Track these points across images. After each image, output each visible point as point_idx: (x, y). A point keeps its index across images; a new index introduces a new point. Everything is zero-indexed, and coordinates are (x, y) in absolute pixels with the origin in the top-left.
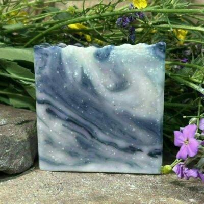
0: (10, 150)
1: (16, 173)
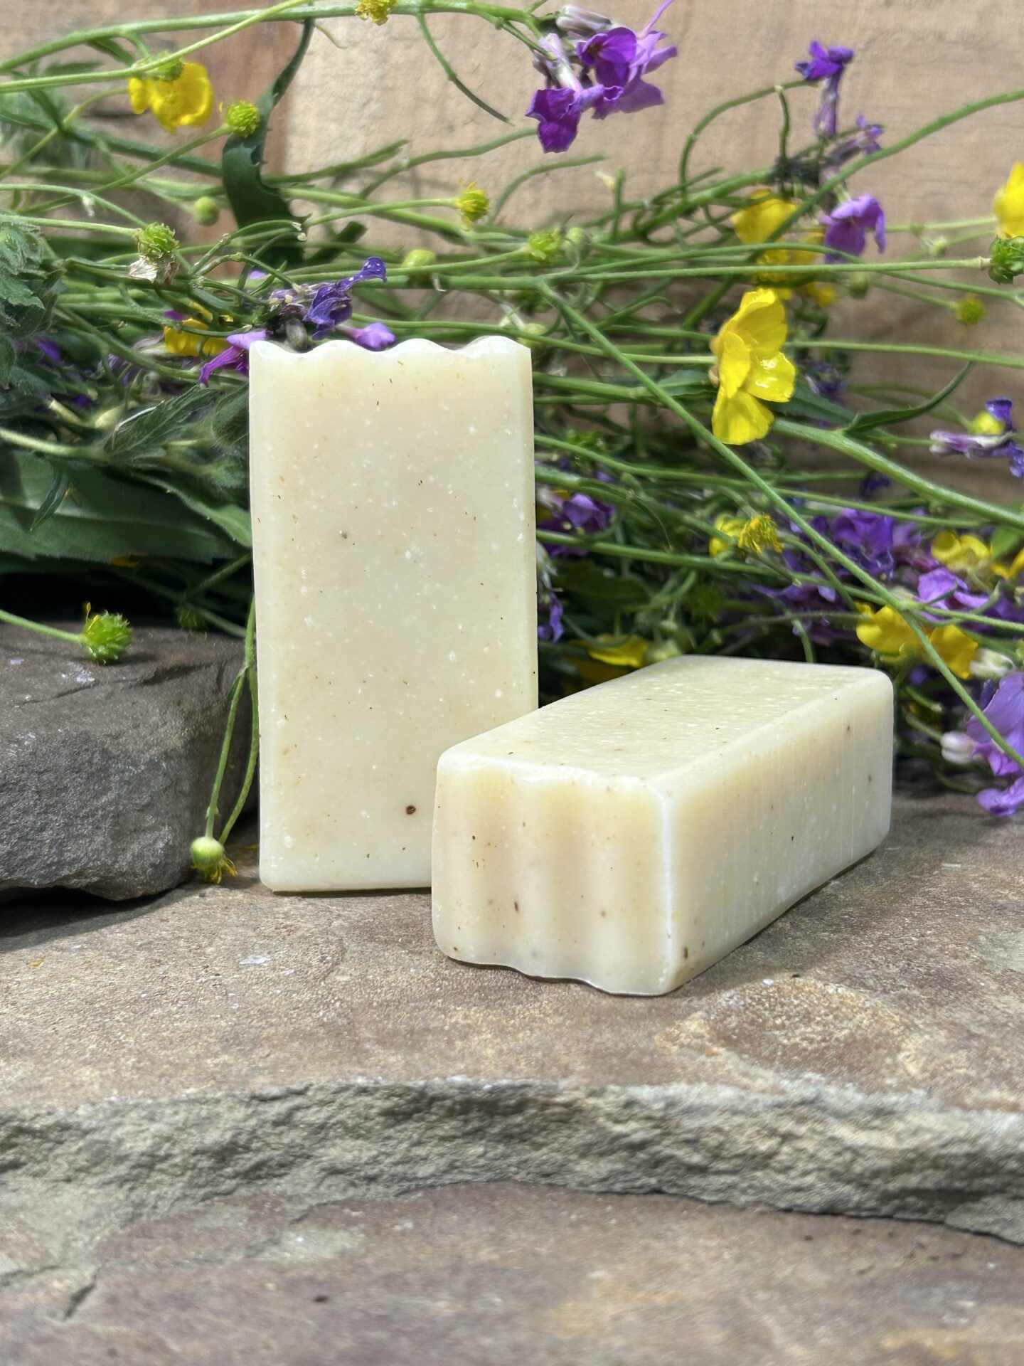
1: (140, 893)
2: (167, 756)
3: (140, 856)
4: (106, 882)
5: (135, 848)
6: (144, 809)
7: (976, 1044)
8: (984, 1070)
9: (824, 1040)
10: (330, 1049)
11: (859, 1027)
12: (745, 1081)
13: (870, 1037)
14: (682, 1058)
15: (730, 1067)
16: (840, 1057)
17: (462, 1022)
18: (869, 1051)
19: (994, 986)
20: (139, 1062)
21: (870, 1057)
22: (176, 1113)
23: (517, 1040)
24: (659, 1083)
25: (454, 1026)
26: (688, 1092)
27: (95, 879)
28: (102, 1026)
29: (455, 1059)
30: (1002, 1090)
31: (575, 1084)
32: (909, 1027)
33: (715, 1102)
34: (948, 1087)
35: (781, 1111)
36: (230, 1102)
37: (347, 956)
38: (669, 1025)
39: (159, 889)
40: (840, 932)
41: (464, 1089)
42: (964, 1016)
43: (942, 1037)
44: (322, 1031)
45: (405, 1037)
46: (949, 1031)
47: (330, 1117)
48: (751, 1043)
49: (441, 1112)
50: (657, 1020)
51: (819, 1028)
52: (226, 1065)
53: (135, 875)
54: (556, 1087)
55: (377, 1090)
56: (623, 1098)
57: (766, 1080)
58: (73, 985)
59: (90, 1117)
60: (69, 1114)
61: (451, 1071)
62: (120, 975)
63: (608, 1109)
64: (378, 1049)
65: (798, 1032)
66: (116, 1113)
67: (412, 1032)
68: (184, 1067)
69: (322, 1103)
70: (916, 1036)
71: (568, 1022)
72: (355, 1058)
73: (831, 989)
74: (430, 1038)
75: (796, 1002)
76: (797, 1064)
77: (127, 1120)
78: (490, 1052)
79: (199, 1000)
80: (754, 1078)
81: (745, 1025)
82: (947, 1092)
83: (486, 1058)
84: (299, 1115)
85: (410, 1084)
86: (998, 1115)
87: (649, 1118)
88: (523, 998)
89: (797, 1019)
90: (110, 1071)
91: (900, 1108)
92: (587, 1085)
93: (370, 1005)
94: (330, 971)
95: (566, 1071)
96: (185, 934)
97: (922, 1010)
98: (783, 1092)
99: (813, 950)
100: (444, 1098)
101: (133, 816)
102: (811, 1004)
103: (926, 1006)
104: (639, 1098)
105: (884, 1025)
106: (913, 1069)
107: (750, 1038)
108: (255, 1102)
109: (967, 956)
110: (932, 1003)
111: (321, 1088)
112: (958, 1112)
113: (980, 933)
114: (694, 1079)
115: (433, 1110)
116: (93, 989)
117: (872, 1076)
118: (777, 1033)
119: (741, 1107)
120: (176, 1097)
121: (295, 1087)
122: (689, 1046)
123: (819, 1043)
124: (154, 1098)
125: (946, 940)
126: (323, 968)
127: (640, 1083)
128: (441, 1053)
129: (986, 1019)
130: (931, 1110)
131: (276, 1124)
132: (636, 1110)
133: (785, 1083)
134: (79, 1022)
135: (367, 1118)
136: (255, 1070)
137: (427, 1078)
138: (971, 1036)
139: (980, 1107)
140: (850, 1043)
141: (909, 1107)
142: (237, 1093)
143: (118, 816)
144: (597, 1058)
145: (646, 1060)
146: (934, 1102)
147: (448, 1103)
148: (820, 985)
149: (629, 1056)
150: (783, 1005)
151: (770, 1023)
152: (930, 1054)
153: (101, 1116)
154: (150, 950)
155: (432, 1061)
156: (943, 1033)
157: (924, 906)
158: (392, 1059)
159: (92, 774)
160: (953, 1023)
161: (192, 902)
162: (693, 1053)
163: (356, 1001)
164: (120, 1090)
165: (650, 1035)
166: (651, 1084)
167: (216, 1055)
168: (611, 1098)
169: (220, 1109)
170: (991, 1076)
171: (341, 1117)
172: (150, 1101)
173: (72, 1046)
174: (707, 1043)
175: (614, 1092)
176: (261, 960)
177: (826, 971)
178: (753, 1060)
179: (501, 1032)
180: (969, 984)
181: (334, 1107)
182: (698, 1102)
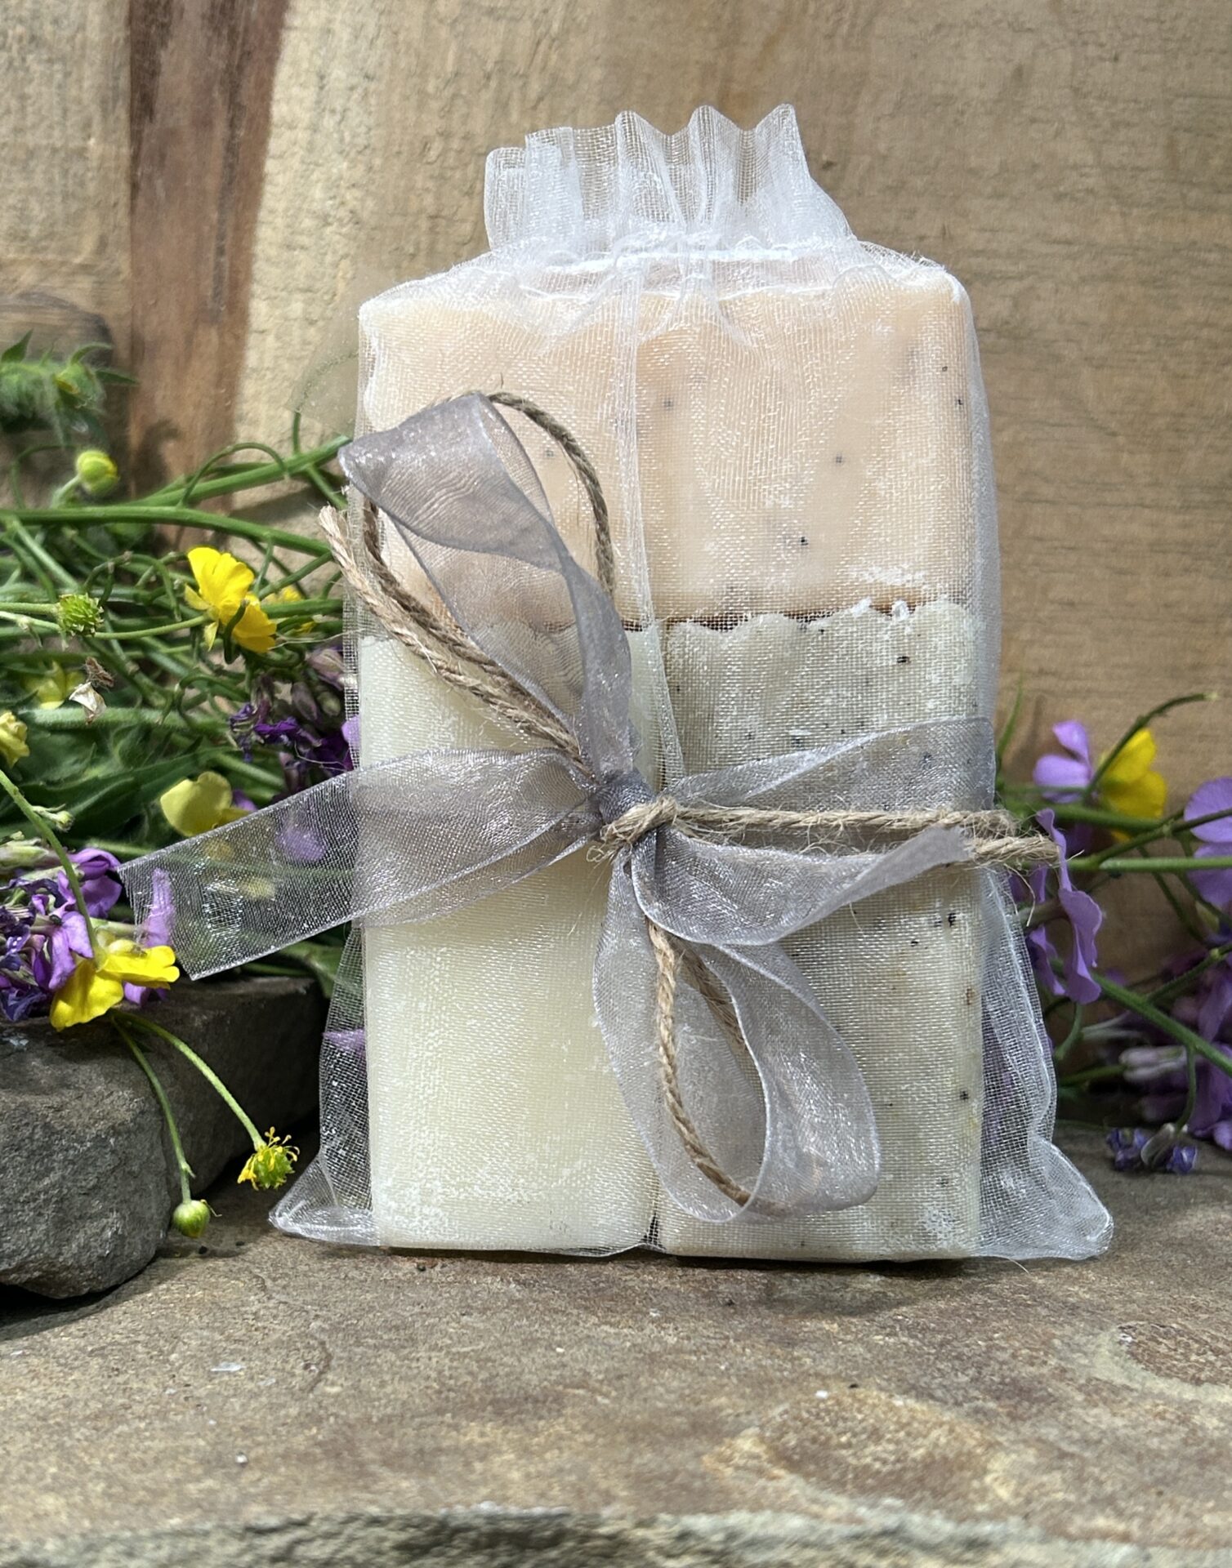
0: (54, 1177)
1: (86, 1290)
2: (115, 1131)
3: (86, 1247)
4: (49, 1278)
5: (81, 1237)
6: (89, 1193)
7: (1070, 1464)
8: (1085, 1493)
9: (898, 1461)
10: (331, 1472)
11: (936, 1445)
12: (815, 1508)
13: (951, 1456)
14: (738, 1482)
15: (795, 1492)
16: (921, 1480)
17: (480, 1441)
18: (952, 1472)
19: (1080, 1398)
20: (110, 1487)
21: (954, 1480)
22: (159, 1547)
23: (546, 1462)
24: (716, 1511)
25: (470, 1445)
26: (750, 1522)
27: (36, 1274)
28: (60, 1446)
29: (475, 1484)
30: (1108, 1517)
31: (621, 1513)
32: (992, 1446)
33: (782, 1533)
34: (1047, 1514)
35: (858, 1543)
36: (221, 1535)
37: (334, 1363)
38: (720, 1443)
39: (107, 1286)
40: (896, 1335)
41: (491, 1519)
42: (1051, 1433)
43: (1030, 1456)
44: (318, 1451)
45: (414, 1457)
46: (1039, 1450)
47: (337, 1551)
48: (817, 1464)
49: (465, 1546)
50: (704, 1437)
51: (891, 1447)
52: (211, 1491)
53: (81, 1269)
54: (597, 1516)
55: (390, 1519)
56: (677, 1529)
57: (840, 1507)
58: (19, 1398)
59: (60, 1553)
60: (35, 1550)
61: (475, 1497)
62: (73, 1385)
63: (659, 1541)
64: (385, 1472)
65: (868, 1451)
66: (90, 1548)
67: (421, 1451)
68: (163, 1494)
69: (328, 1536)
70: (1001, 1455)
71: (601, 1441)
72: (361, 1483)
73: (898, 1402)
74: (443, 1458)
75: (860, 1417)
76: (873, 1489)
77: (102, 1556)
78: (515, 1475)
79: (171, 1415)
80: (825, 1505)
81: (807, 1444)
82: (1048, 1519)
83: (512, 1482)
84: (300, 1550)
85: (428, 1513)
86: (1109, 1545)
87: (706, 1552)
88: (544, 1412)
89: (864, 1436)
90: (78, 1499)
91: (997, 1538)
92: (635, 1513)
93: (369, 1419)
94: (317, 1380)
95: (608, 1498)
96: (141, 1338)
97: (1003, 1425)
98: (860, 1521)
99: (868, 1356)
100: (467, 1529)
101: (78, 1201)
102: (877, 1419)
103: (1006, 1420)
104: (695, 1528)
105: (964, 1443)
106: (1004, 1493)
107: (814, 1458)
108: (249, 1535)
109: (1045, 1363)
110: (1013, 1417)
111: (326, 1519)
112: (1062, 1544)
113: (1054, 1336)
114: (756, 1507)
115: (456, 1542)
116: (44, 1403)
117: (960, 1502)
118: (844, 1452)
119: (813, 1538)
120: (158, 1528)
121: (297, 1517)
122: (745, 1468)
123: (894, 1463)
124: (132, 1529)
125: (1017, 1344)
126: (309, 1377)
127: (695, 1511)
128: (459, 1476)
129: (1076, 1435)
130: (1031, 1541)
131: (274, 1560)
132: (692, 1542)
133: (862, 1511)
134: (34, 1441)
135: (380, 1553)
136: (246, 1498)
137: (449, 1506)
138: (1063, 1455)
139: (1088, 1536)
140: (929, 1463)
141: (1006, 1538)
142: (229, 1523)
143: (62, 1200)
144: (641, 1481)
145: (697, 1484)
146: (1034, 1531)
147: (472, 1535)
148: (883, 1396)
149: (678, 1480)
150: (845, 1420)
151: (834, 1442)
152: (1021, 1476)
153: (72, 1551)
154: (104, 1356)
155: (450, 1486)
156: (1032, 1452)
157: (986, 1305)
158: (405, 1484)
159: (33, 1152)
160: (1039, 1440)
161: (144, 1300)
162: (752, 1476)
163: (352, 1416)
164: (92, 1520)
165: (698, 1455)
166: (707, 1512)
167: (198, 1480)
168: (662, 1529)
169: (211, 1542)
170: (1094, 1501)
171: (351, 1551)
172: (128, 1534)
173: (29, 1470)
174: (767, 1465)
175: (665, 1522)
176: (234, 1368)
177: (888, 1380)
178: (823, 1484)
179: (525, 1452)
180: (1050, 1395)
181: (341, 1540)
182: (761, 1533)
